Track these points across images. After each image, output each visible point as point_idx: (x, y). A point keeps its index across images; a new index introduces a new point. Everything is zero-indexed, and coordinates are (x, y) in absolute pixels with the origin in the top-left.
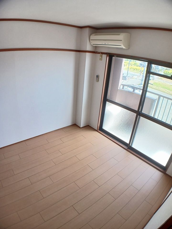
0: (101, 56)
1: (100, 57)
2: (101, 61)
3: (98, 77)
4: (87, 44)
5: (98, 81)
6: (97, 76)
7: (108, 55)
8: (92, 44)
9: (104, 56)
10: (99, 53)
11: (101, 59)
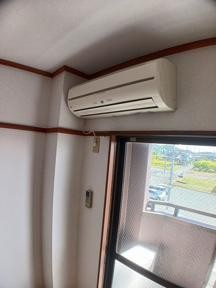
0: (96, 142)
1: (95, 145)
2: (95, 154)
3: (89, 194)
4: (61, 111)
5: (91, 206)
6: (87, 192)
7: (114, 137)
8: (72, 110)
9: (105, 141)
10: (91, 134)
11: (96, 149)
